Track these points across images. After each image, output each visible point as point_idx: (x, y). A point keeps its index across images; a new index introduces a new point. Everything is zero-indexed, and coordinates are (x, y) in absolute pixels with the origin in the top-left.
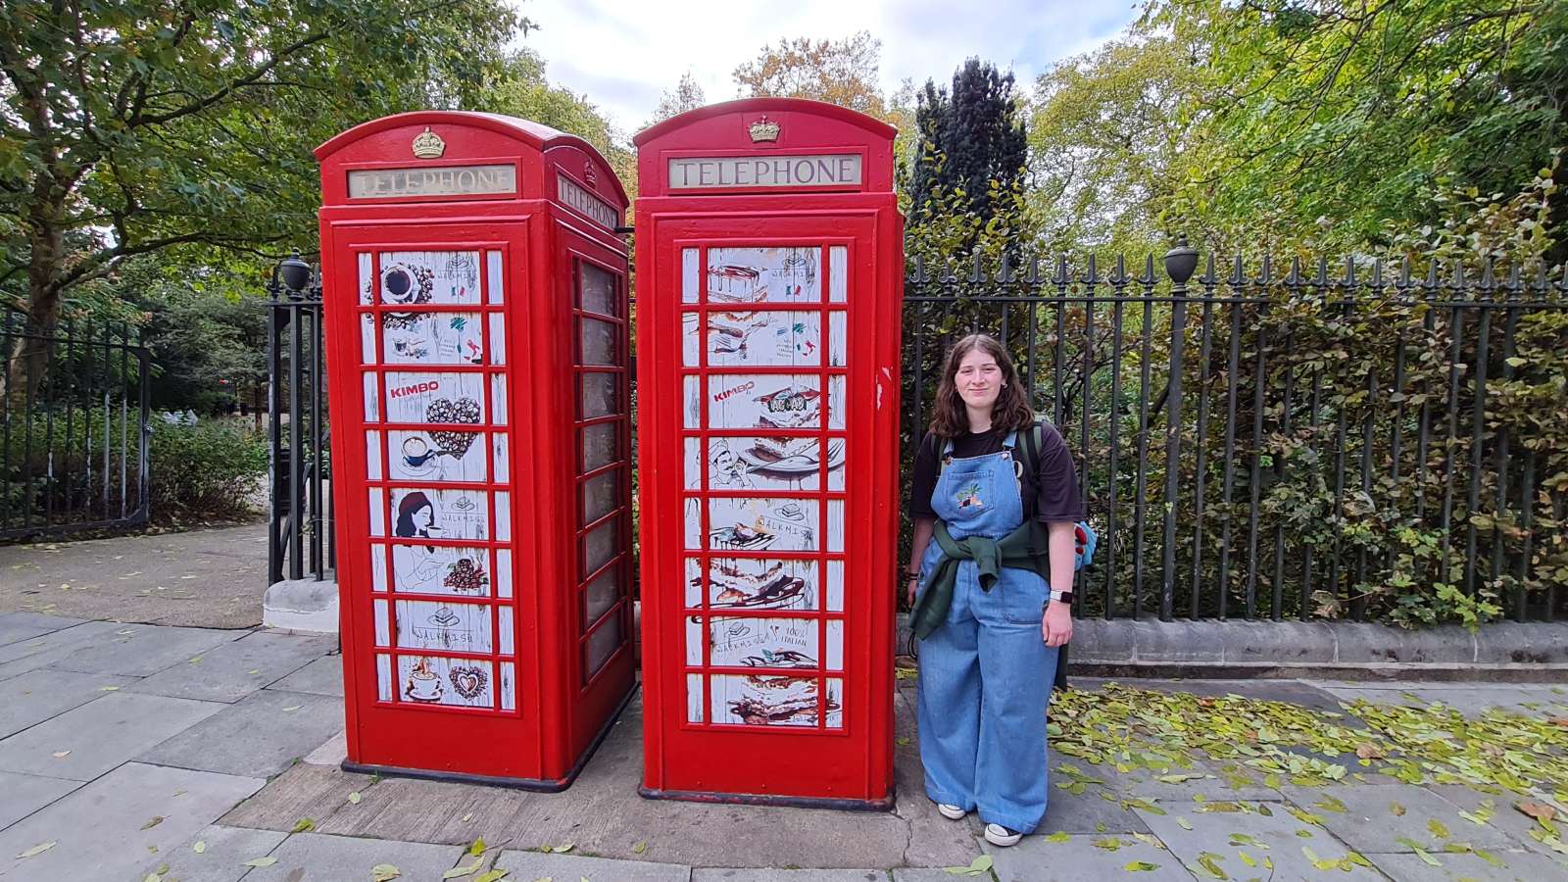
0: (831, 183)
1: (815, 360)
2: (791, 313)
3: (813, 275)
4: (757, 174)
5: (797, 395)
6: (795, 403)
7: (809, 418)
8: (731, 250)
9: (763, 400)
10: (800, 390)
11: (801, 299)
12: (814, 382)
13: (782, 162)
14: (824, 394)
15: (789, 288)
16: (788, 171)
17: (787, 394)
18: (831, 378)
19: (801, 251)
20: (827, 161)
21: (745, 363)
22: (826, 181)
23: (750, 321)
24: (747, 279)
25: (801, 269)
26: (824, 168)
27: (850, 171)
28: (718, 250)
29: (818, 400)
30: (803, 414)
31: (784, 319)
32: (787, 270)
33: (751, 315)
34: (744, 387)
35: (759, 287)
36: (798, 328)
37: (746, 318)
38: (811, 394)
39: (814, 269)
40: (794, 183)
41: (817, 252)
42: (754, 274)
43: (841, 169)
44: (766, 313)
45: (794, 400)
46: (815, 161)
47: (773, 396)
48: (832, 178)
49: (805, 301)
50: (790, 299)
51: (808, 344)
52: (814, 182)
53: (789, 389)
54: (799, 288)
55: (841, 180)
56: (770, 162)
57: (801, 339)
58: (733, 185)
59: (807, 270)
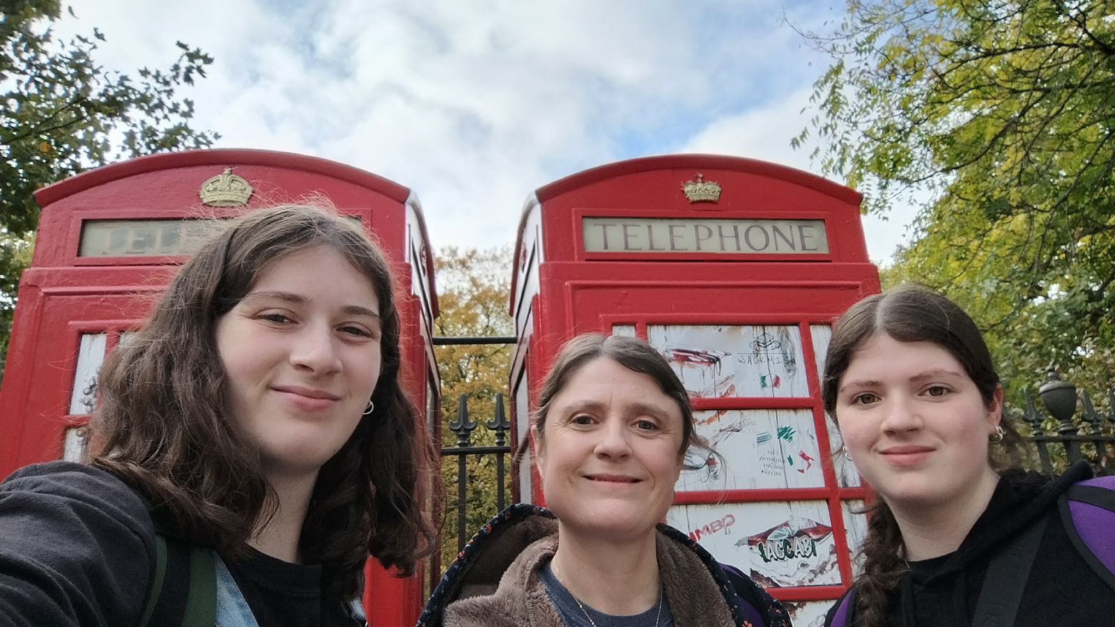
0: (792, 252)
1: (814, 479)
2: (772, 414)
3: (793, 361)
4: (698, 240)
5: (800, 533)
6: (799, 545)
7: (822, 570)
8: (678, 328)
9: (751, 542)
10: (803, 525)
11: (782, 392)
12: (819, 513)
13: (728, 227)
14: (838, 529)
15: (763, 378)
16: (737, 236)
17: (786, 532)
18: (844, 505)
19: (772, 331)
20: (783, 226)
21: (717, 486)
22: (784, 249)
23: (716, 425)
24: (704, 366)
25: (776, 354)
26: (782, 235)
27: (814, 239)
28: (661, 328)
29: (830, 540)
30: (814, 562)
31: (764, 421)
32: (757, 353)
33: (717, 416)
34: (721, 524)
35: (723, 377)
36: (784, 433)
37: (710, 420)
38: (820, 530)
39: (793, 353)
40: (745, 249)
41: (794, 331)
42: (714, 361)
43: (802, 237)
44: (737, 412)
45: (797, 541)
46: (768, 226)
47: (764, 536)
48: (793, 246)
49: (788, 395)
50: (768, 393)
51: (803, 456)
52: (771, 250)
53: (786, 524)
54: (777, 379)
55: (804, 248)
56: (714, 225)
57: (792, 449)
58: (668, 250)
59: (785, 354)
